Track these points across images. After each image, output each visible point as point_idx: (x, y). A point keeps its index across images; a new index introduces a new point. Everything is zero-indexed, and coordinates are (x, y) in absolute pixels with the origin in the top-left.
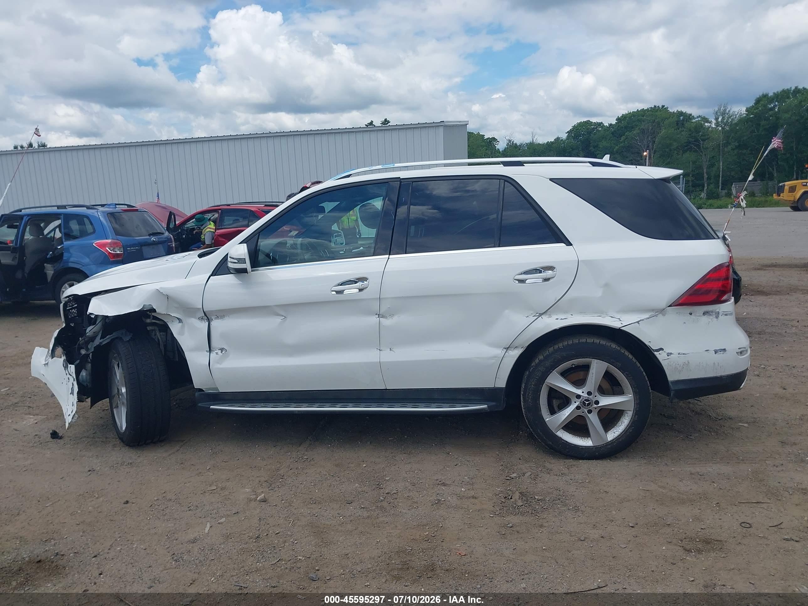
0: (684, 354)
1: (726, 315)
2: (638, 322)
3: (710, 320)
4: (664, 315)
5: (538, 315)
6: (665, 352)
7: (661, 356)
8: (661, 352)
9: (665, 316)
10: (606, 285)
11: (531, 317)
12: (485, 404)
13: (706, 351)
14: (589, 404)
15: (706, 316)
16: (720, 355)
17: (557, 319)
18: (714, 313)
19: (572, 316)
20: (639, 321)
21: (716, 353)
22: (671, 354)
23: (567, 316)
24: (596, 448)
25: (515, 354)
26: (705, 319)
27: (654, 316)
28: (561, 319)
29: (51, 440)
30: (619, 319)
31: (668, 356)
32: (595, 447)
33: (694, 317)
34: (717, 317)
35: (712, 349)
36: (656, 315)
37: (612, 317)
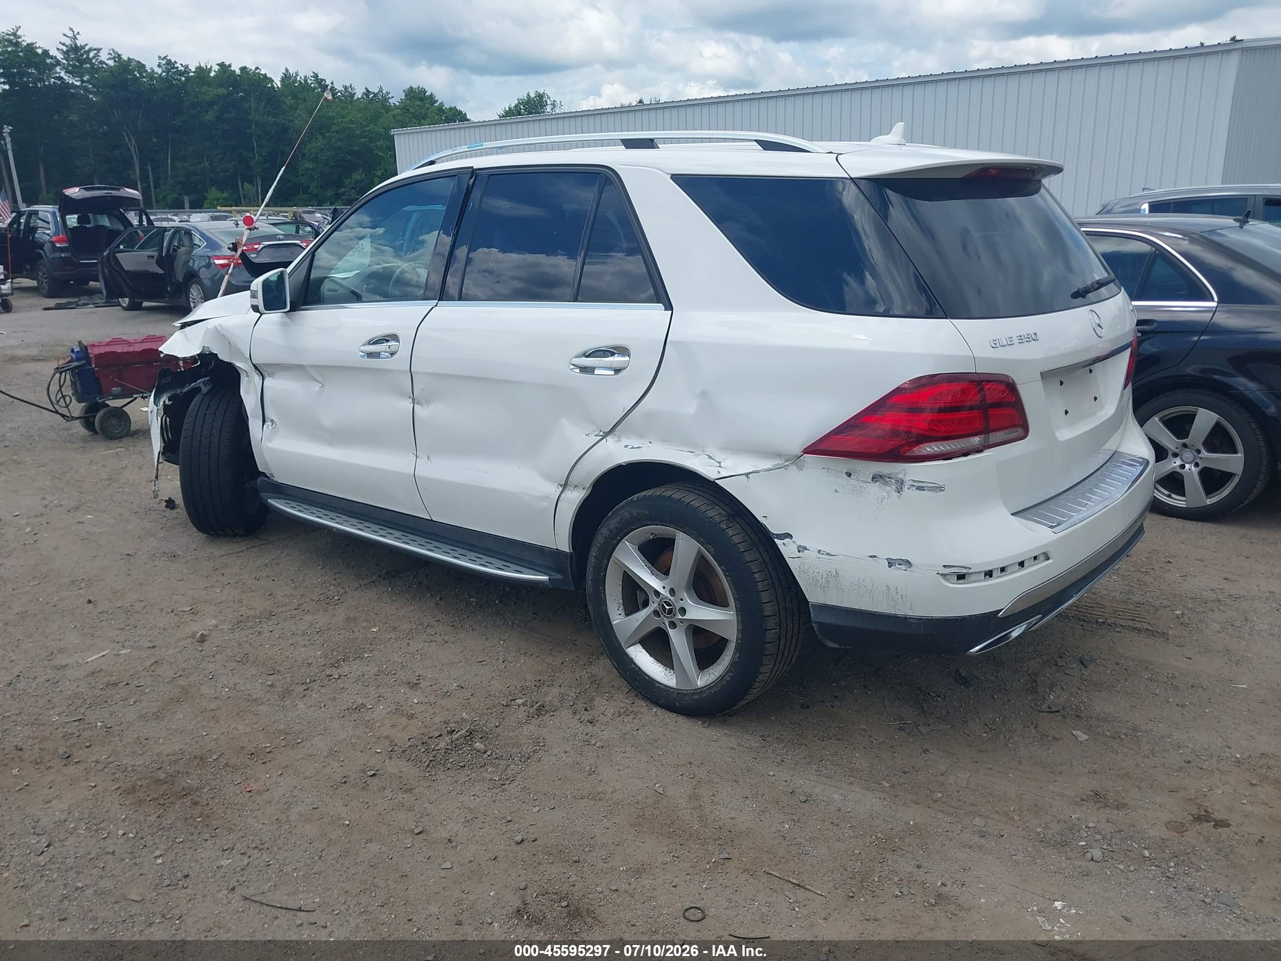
0: (828, 554)
1: (921, 488)
2: (747, 475)
3: (884, 494)
4: (800, 468)
5: (601, 433)
6: (794, 542)
7: (787, 549)
8: (786, 541)
9: (802, 470)
10: (704, 394)
11: (593, 436)
12: (546, 574)
13: (871, 557)
14: (670, 611)
15: (877, 483)
16: (898, 573)
17: (626, 446)
18: (893, 481)
19: (650, 445)
20: (750, 473)
21: (890, 565)
22: (805, 548)
23: (643, 444)
24: (678, 693)
25: (575, 498)
26: (875, 490)
27: (779, 466)
28: (633, 448)
29: (165, 509)
30: (720, 463)
31: (799, 551)
32: (678, 691)
33: (855, 483)
34: (899, 491)
35: (884, 555)
36: (786, 466)
37: (710, 457)
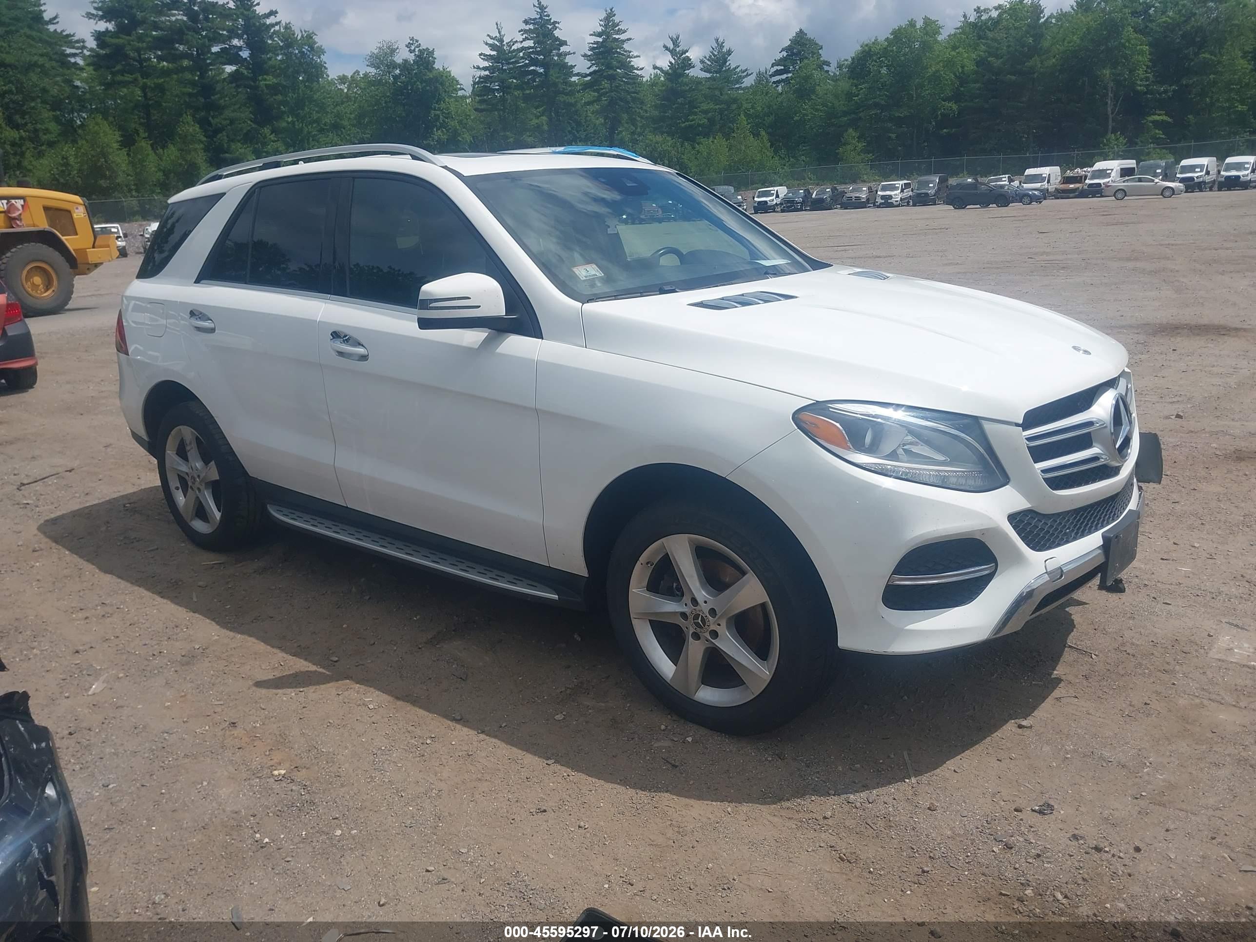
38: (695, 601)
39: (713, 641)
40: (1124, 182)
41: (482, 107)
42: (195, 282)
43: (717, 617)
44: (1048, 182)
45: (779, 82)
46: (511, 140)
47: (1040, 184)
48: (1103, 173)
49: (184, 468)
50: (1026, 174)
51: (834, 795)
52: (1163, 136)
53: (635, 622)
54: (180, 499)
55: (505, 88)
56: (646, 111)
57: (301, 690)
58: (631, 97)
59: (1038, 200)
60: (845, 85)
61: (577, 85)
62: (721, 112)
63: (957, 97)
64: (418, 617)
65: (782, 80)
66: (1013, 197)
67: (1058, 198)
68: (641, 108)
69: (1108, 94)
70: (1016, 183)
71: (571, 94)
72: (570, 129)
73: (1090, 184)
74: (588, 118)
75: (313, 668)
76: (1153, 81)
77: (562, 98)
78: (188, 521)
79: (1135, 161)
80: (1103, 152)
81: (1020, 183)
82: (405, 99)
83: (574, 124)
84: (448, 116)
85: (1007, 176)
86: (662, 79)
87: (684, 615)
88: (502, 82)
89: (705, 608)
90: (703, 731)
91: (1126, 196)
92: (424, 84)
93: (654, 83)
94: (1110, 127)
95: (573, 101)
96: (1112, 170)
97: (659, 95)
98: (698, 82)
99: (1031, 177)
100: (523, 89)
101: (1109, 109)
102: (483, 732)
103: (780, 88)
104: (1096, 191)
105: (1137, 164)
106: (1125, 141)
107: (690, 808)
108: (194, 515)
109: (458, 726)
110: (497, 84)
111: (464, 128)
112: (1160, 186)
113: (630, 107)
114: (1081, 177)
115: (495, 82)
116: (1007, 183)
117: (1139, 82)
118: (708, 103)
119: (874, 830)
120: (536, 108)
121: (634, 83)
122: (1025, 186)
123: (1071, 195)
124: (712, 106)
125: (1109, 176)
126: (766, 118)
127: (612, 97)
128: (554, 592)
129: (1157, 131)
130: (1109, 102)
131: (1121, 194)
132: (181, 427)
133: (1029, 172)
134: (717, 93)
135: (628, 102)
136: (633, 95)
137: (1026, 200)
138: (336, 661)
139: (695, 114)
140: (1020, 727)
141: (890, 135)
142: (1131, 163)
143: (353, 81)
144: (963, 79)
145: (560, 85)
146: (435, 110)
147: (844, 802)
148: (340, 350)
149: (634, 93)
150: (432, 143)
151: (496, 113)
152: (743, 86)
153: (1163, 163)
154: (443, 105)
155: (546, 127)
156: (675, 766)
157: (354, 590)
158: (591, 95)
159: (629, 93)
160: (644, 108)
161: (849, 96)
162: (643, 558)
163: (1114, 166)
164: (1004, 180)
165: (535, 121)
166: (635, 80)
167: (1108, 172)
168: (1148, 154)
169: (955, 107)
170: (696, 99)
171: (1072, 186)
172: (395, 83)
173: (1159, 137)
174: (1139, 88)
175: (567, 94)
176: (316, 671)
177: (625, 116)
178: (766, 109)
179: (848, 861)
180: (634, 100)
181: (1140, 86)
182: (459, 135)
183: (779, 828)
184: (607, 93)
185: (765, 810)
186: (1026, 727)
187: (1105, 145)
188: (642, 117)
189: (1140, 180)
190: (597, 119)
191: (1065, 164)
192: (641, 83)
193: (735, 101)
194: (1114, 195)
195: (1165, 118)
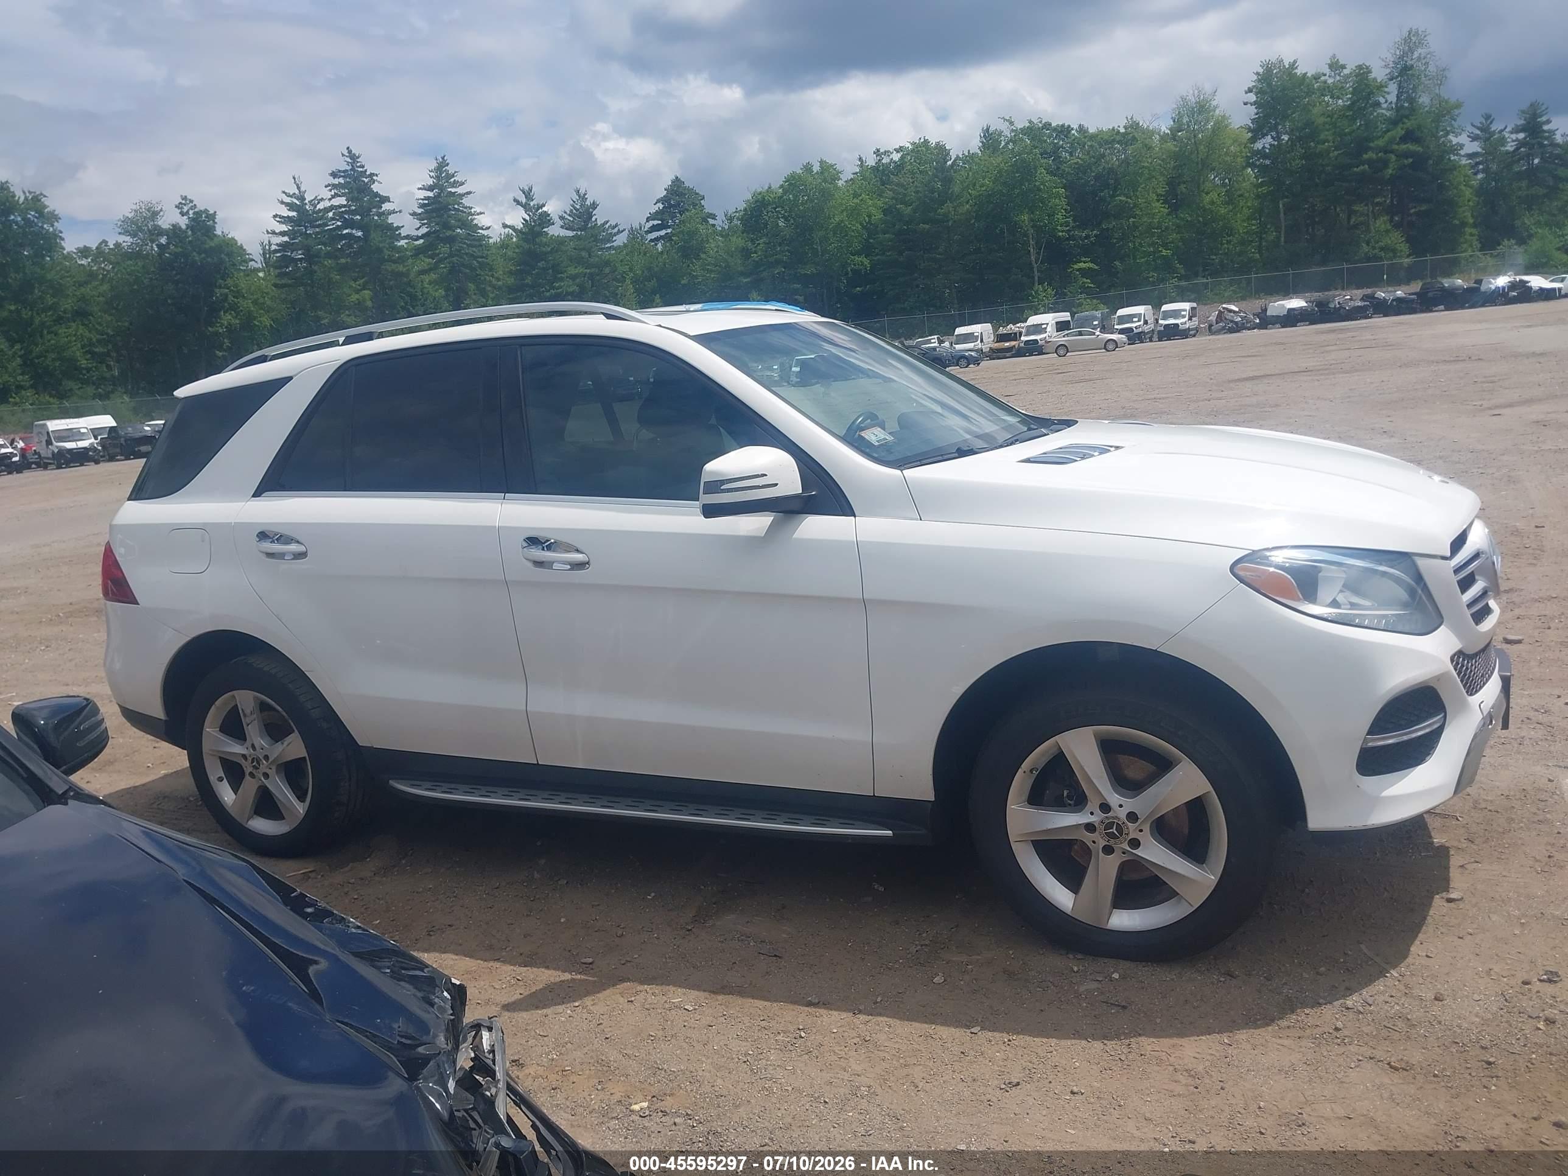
38: (1105, 807)
39: (1134, 851)
40: (1064, 336)
41: (283, 282)
42: (254, 496)
43: (1139, 821)
44: (982, 341)
45: (657, 239)
46: (325, 321)
47: (973, 344)
48: (1038, 329)
49: (236, 749)
50: (956, 333)
51: (1326, 1004)
52: (1092, 285)
53: (1014, 846)
54: (227, 795)
55: (311, 257)
56: (498, 279)
57: (577, 1004)
58: (478, 262)
59: (976, 361)
60: (738, 241)
61: (406, 249)
62: (591, 276)
63: (867, 250)
64: (653, 894)
65: (662, 237)
66: (949, 360)
67: (994, 359)
68: (492, 276)
69: (1029, 241)
70: (947, 344)
71: (401, 260)
72: (403, 304)
73: (1026, 341)
74: (425, 291)
75: (567, 976)
76: (1073, 227)
77: (390, 267)
78: (243, 822)
79: (1069, 314)
80: (1032, 306)
81: (951, 344)
82: (176, 274)
83: (407, 299)
84: (238, 294)
85: (936, 337)
86: (514, 239)
87: (1090, 827)
88: (307, 250)
89: (1122, 814)
90: (1127, 964)
91: (1068, 352)
92: (203, 255)
93: (504, 244)
94: (1036, 278)
95: (401, 268)
96: (1047, 324)
97: (513, 259)
98: (561, 241)
99: (962, 337)
100: (336, 258)
101: (1033, 258)
102: (860, 1012)
103: (660, 247)
104: (1034, 349)
105: (1072, 316)
106: (1054, 293)
107: (1181, 1048)
108: (253, 812)
109: (822, 1011)
110: (300, 252)
111: (261, 309)
112: (1102, 339)
113: (478, 275)
114: (1015, 334)
115: (297, 250)
116: (936, 345)
117: (1059, 228)
118: (576, 267)
119: (1400, 1032)
120: (355, 280)
121: (481, 246)
122: (958, 347)
123: (1008, 355)
124: (580, 270)
125: (1044, 331)
126: (646, 283)
127: (454, 264)
128: (882, 828)
129: (1085, 280)
130: (1032, 250)
131: (1062, 349)
132: (235, 693)
133: (960, 331)
134: (584, 254)
135: (473, 269)
136: (480, 260)
137: (963, 362)
138: (591, 964)
139: (562, 280)
140: (1450, 900)
141: (796, 297)
142: (1065, 316)
143: (100, 253)
144: (871, 229)
145: (385, 251)
146: (220, 287)
147: (1343, 1009)
148: (537, 559)
149: (482, 257)
150: (221, 331)
151: (301, 288)
152: (615, 244)
153: (1098, 314)
154: (229, 281)
155: (369, 304)
156: (1124, 1007)
157: (536, 875)
158: (426, 262)
159: (475, 258)
160: (496, 275)
161: (746, 253)
162: (1026, 765)
163: (1049, 319)
164: (934, 341)
165: (355, 297)
166: (480, 242)
167: (1044, 326)
168: (1080, 305)
169: (866, 262)
170: (562, 262)
171: (1007, 344)
172: (160, 255)
173: (1088, 287)
174: (1060, 234)
175: (394, 262)
176: (573, 980)
177: (472, 286)
178: (646, 272)
179: (1403, 1069)
180: (482, 266)
181: (1062, 232)
182: (255, 318)
183: (1297, 1050)
184: (446, 258)
185: (1265, 1034)
186: (1458, 900)
187: (1033, 297)
188: (494, 287)
189: (1080, 334)
190: (436, 291)
191: (996, 320)
192: (488, 247)
193: (607, 263)
194: (1056, 352)
195: (1091, 265)
